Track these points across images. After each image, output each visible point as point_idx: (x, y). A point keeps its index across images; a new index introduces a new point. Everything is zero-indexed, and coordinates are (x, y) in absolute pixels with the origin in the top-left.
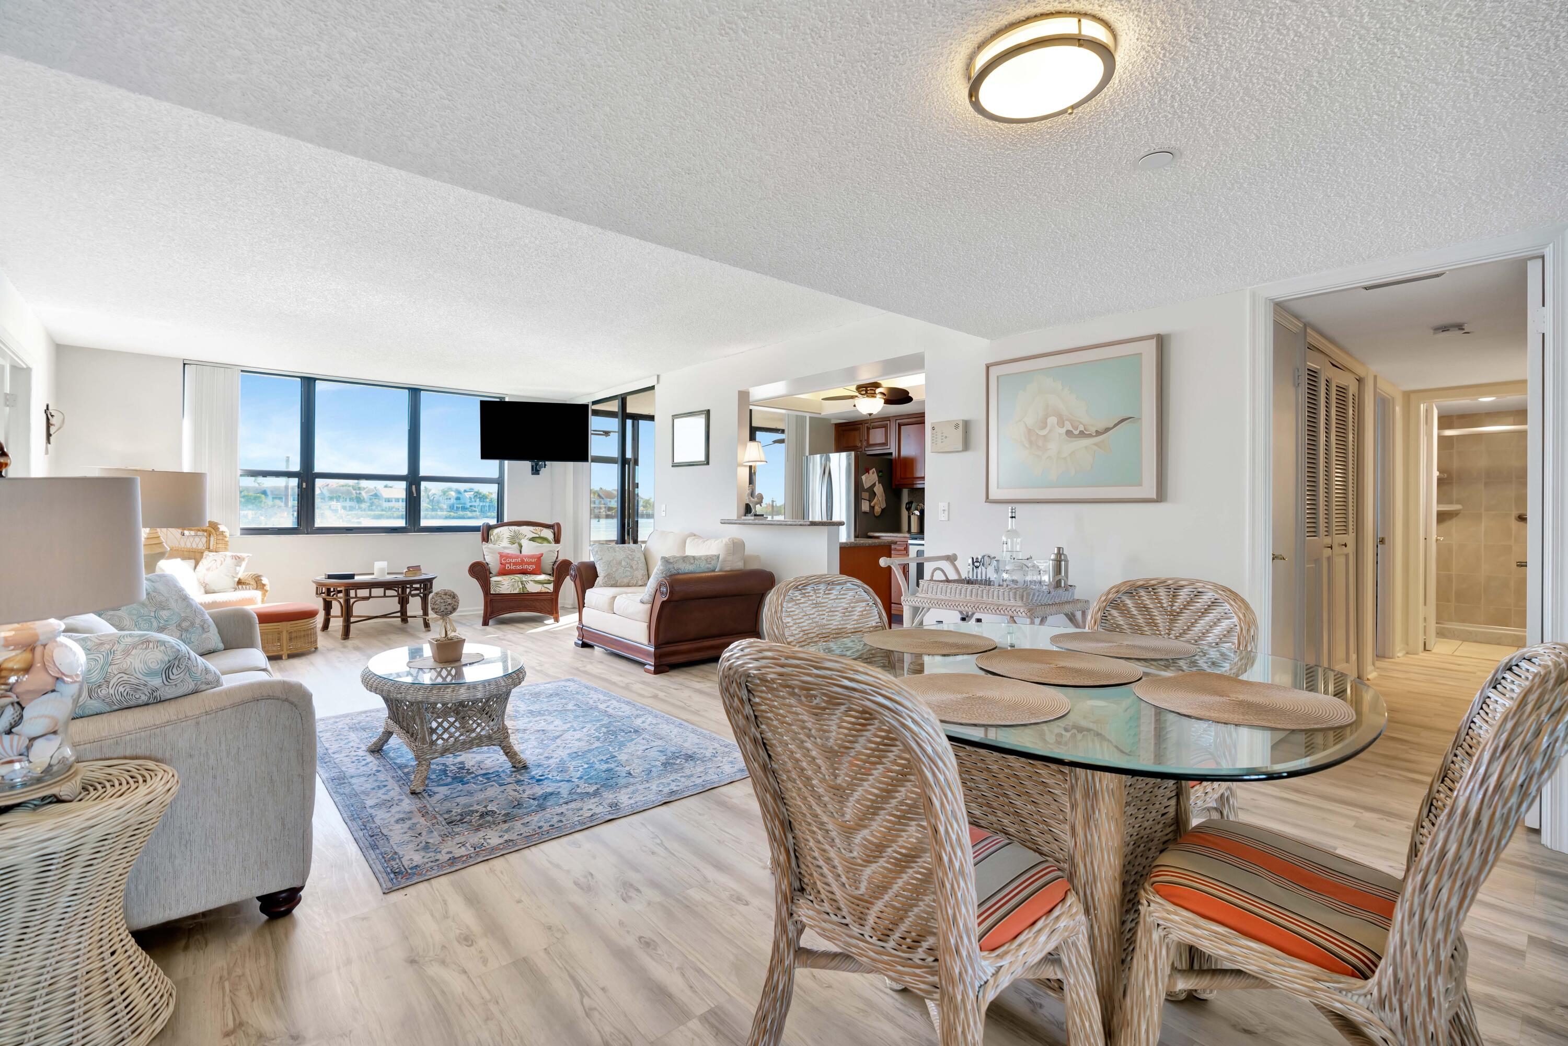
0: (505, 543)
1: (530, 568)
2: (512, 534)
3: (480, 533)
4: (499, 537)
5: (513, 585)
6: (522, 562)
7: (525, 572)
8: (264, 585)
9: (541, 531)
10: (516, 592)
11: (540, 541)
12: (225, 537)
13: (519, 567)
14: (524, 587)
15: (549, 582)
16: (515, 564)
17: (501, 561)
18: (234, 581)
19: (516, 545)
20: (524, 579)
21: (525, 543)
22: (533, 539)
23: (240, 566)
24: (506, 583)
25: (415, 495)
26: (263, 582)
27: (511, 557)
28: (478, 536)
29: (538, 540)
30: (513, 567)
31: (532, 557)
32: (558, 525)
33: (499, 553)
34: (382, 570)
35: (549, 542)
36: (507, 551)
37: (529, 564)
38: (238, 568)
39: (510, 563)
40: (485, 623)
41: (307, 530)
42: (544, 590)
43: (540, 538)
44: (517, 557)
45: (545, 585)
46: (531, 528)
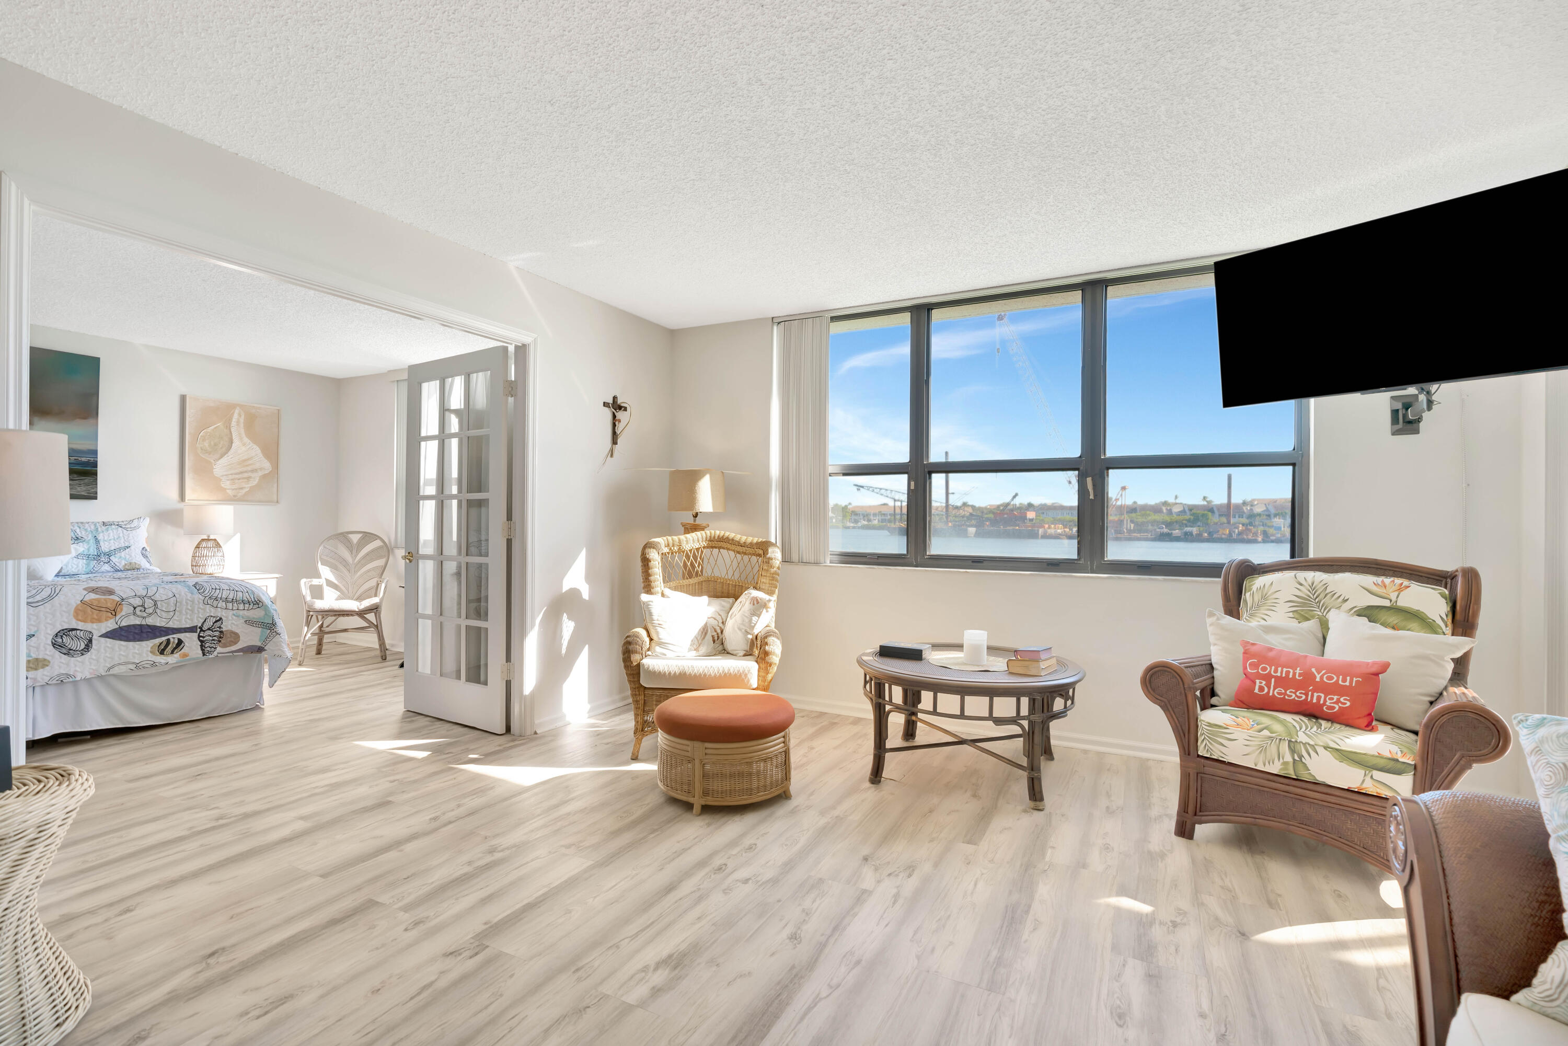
0: (1280, 616)
1: (1332, 703)
2: (1304, 592)
3: (1220, 580)
4: (1264, 597)
5: (1263, 749)
6: (1307, 681)
7: (1313, 714)
8: (766, 654)
9: (1401, 589)
10: (1275, 768)
11: (1393, 619)
12: (772, 567)
13: (1293, 695)
14: (1298, 762)
15: (1394, 767)
16: (1282, 682)
17: (1245, 668)
18: (747, 639)
19: (1312, 625)
20: (1302, 737)
21: (1337, 620)
22: (1370, 613)
23: (759, 616)
24: (1240, 735)
25: (1092, 497)
26: (767, 648)
27: (1272, 662)
28: (1213, 588)
29: (1384, 616)
30: (1276, 692)
31: (1345, 669)
32: (1471, 576)
33: (1245, 644)
34: (976, 649)
35: (1428, 625)
36: (1277, 642)
37: (1328, 689)
38: (755, 619)
39: (1268, 678)
40: (1184, 830)
41: (916, 560)
42: (1370, 787)
43: (1395, 609)
44: (1294, 662)
45: (1377, 775)
46: (1369, 580)
